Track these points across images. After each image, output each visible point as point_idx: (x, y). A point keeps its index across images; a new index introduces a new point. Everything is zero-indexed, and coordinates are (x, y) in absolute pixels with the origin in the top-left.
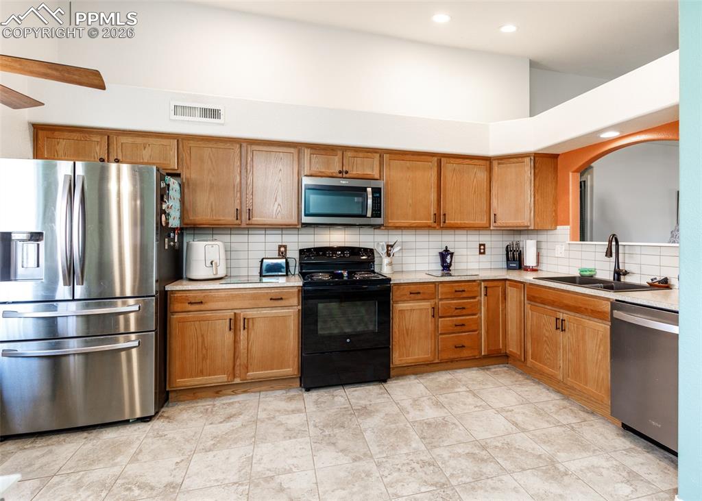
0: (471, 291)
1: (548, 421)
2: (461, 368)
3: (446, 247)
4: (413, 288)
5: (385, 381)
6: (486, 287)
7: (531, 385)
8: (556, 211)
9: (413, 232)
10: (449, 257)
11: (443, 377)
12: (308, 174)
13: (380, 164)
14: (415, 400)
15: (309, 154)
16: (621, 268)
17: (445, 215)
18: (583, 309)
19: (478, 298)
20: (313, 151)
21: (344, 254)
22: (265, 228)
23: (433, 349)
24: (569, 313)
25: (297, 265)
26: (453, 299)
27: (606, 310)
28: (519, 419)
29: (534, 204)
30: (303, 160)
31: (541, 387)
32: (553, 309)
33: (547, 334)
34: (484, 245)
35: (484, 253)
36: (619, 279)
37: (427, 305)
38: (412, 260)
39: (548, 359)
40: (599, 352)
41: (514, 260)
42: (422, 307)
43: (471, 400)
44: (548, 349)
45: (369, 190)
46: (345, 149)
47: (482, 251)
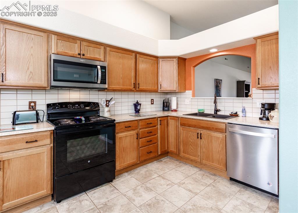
0: (155, 123)
1: (202, 185)
2: (149, 163)
3: (137, 101)
4: (127, 124)
5: (112, 181)
6: (160, 121)
7: (184, 166)
8: (185, 84)
9: (120, 93)
10: (139, 106)
11: (142, 170)
12: (56, 52)
13: (104, 53)
14: (134, 190)
15: (56, 39)
16: (217, 108)
17: (139, 84)
18: (211, 128)
19: (157, 126)
20: (59, 38)
21: (80, 106)
22: (32, 89)
23: (137, 156)
24: (203, 130)
25: (45, 115)
26: (146, 128)
27: (223, 128)
28: (190, 187)
29: (178, 80)
30: (51, 42)
31: (188, 166)
32: (195, 129)
33: (191, 141)
34: (153, 100)
35: (153, 104)
36: (216, 113)
37: (133, 133)
38: (119, 108)
39: (192, 152)
40: (219, 147)
41: (167, 106)
42: (132, 134)
43: (163, 182)
44: (192, 148)
45: (99, 67)
46: (82, 40)
47: (152, 103)
